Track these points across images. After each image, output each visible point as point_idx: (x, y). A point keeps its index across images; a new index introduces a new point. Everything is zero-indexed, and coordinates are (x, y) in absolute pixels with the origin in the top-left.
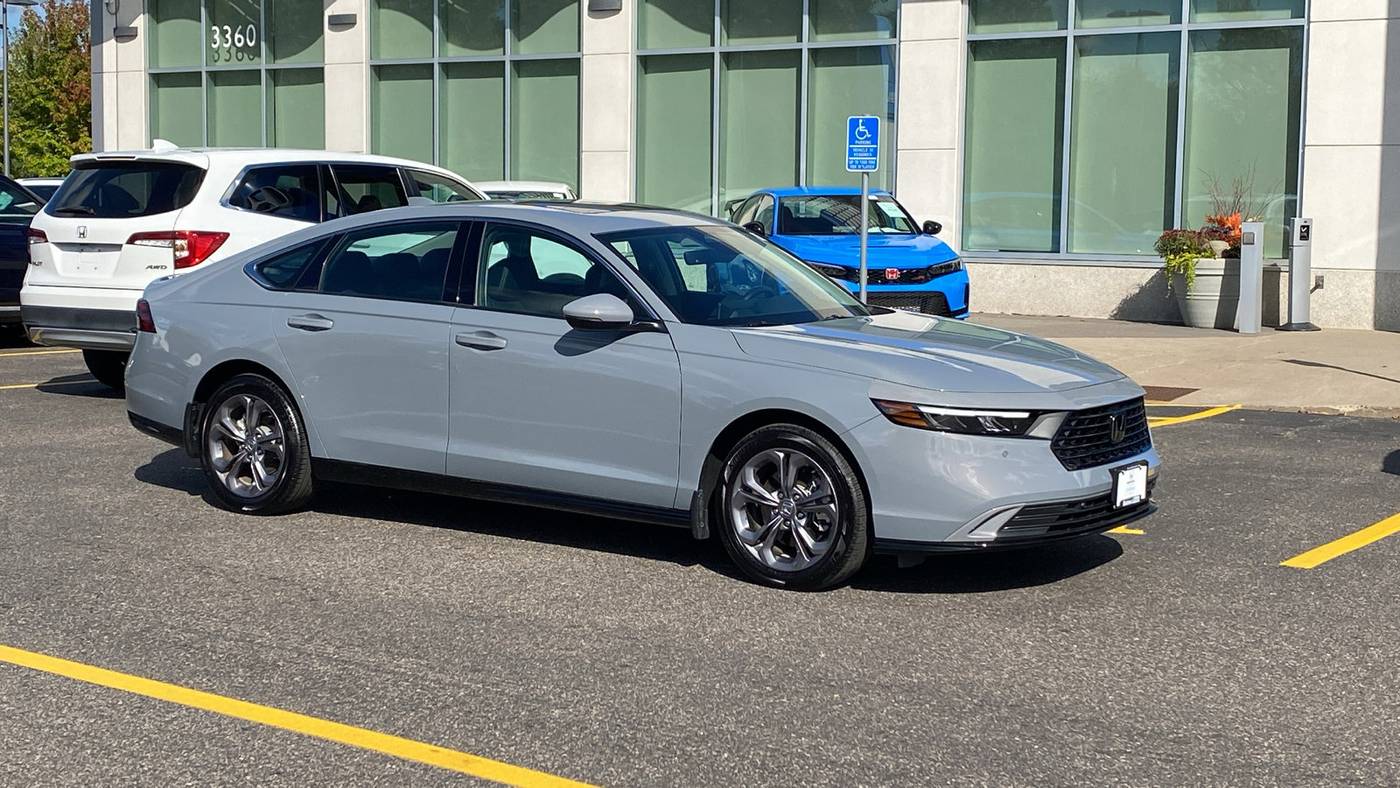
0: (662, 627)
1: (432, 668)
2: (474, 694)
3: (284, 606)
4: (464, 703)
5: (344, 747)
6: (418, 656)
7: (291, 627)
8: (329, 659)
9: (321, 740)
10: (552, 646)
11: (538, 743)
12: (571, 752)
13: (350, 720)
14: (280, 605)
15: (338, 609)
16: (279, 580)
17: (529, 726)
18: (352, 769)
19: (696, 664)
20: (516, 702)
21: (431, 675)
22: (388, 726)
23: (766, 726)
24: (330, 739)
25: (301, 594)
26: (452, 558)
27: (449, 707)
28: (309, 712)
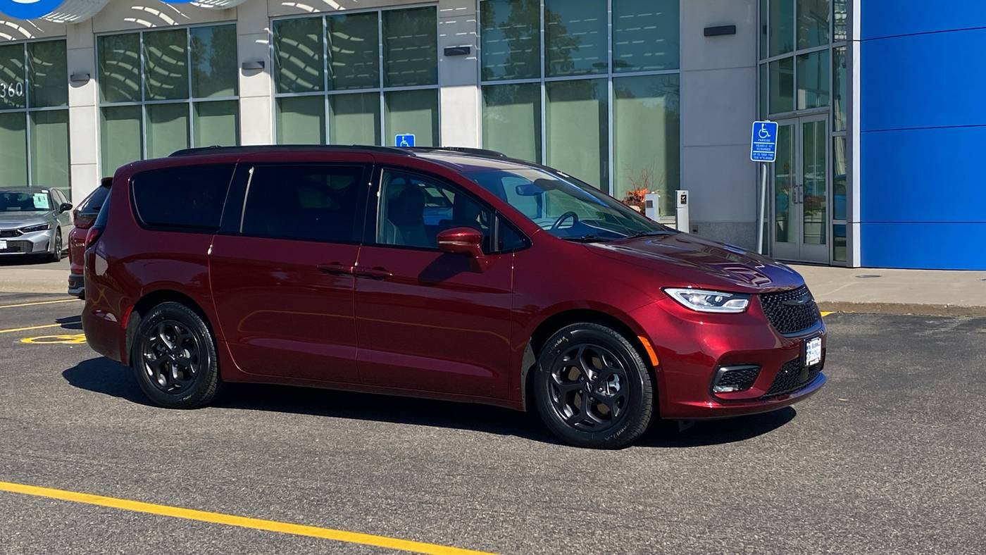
0: (230, 432)
1: (88, 458)
2: (110, 469)
3: (7, 432)
4: (102, 473)
5: (29, 496)
6: (82, 453)
7: (10, 441)
8: (29, 456)
9: (16, 493)
10: (161, 444)
11: (140, 489)
12: (157, 493)
13: (35, 484)
14: (5, 431)
15: (39, 432)
16: (7, 419)
17: (137, 482)
18: (31, 505)
19: (243, 448)
20: (132, 471)
21: (87, 461)
22: (57, 486)
23: (272, 474)
24: (21, 492)
25: (19, 426)
26: (115, 404)
27: (93, 475)
28: (12, 481)
